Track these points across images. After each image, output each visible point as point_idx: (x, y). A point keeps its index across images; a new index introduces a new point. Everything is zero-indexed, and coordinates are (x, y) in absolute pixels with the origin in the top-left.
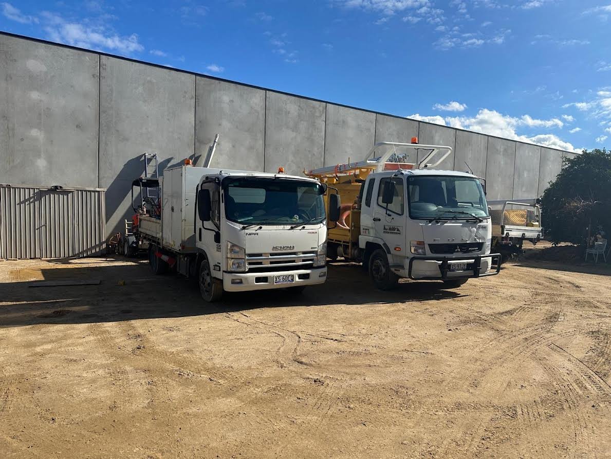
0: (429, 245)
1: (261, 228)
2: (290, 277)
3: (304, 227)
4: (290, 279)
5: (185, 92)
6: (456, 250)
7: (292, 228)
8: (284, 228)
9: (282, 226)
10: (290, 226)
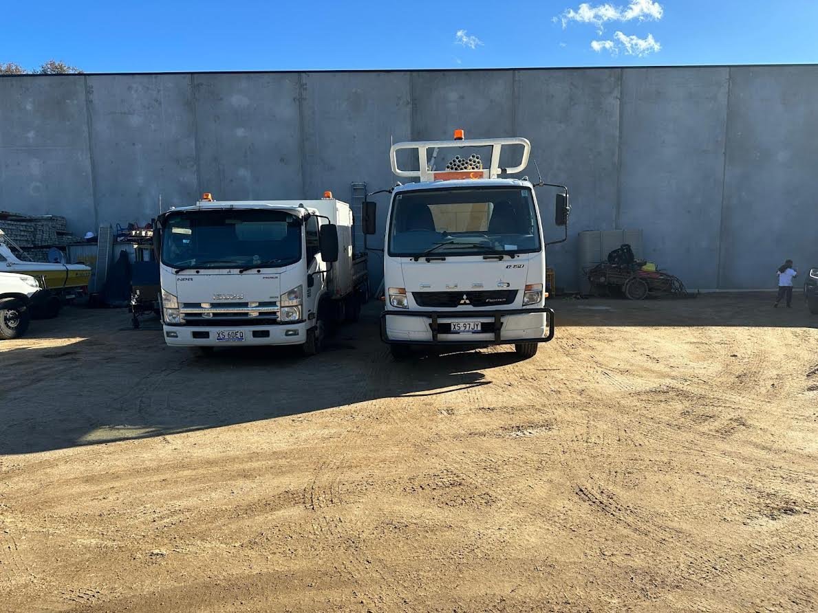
0: (413, 293)
1: (198, 272)
2: (238, 334)
3: (259, 271)
4: (238, 336)
5: (399, 98)
6: (462, 302)
7: (241, 272)
8: (230, 272)
9: (228, 270)
10: (239, 270)
